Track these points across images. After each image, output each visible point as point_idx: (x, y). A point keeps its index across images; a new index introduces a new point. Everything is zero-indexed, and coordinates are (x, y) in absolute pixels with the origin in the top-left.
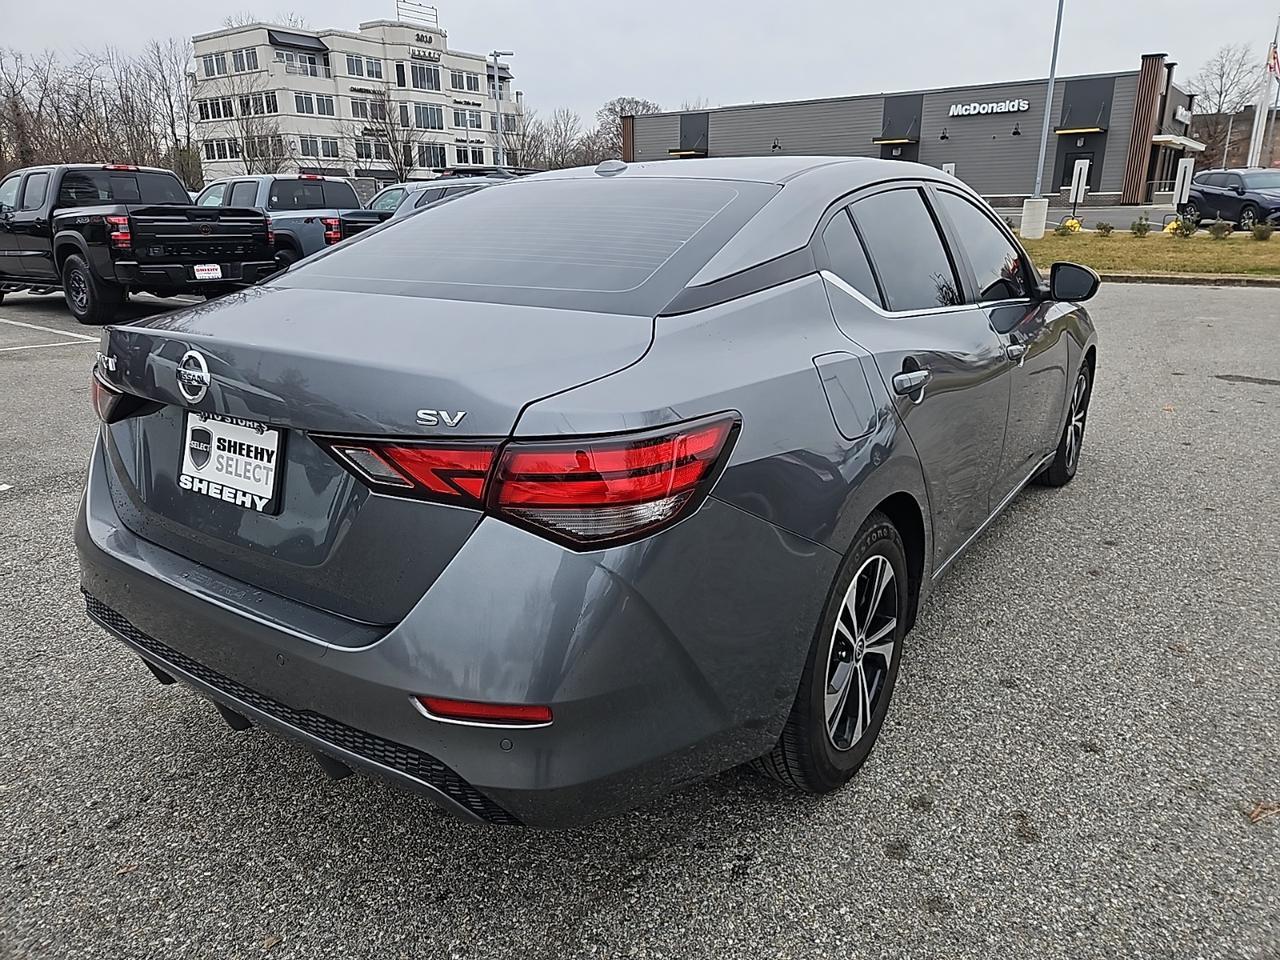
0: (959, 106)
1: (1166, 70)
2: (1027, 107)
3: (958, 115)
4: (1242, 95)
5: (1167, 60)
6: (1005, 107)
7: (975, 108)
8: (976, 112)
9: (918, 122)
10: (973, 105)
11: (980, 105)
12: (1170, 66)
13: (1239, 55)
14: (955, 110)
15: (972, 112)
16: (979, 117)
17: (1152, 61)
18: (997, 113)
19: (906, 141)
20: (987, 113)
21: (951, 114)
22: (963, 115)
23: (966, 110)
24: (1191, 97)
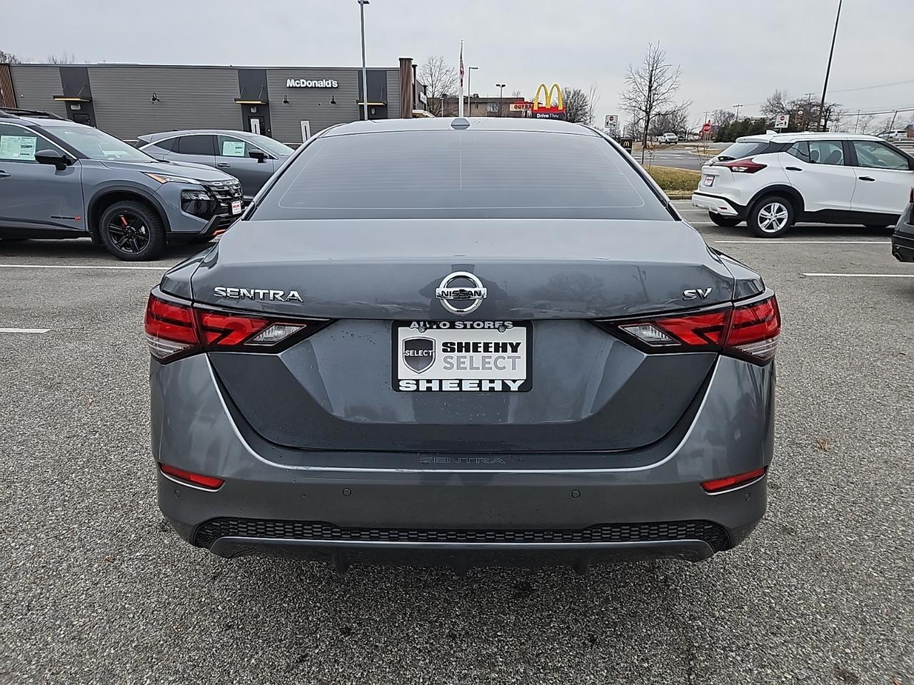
0: (293, 80)
1: (413, 69)
2: (337, 85)
3: (293, 87)
4: (443, 87)
5: (413, 63)
6: (323, 84)
7: (303, 83)
8: (304, 86)
9: (265, 89)
10: (302, 81)
11: (307, 81)
12: (414, 66)
13: (438, 63)
14: (291, 83)
15: (302, 86)
16: (307, 89)
17: (405, 62)
18: (318, 87)
19: (260, 102)
20: (312, 87)
21: (288, 86)
22: (296, 87)
23: (298, 83)
24: (425, 87)
